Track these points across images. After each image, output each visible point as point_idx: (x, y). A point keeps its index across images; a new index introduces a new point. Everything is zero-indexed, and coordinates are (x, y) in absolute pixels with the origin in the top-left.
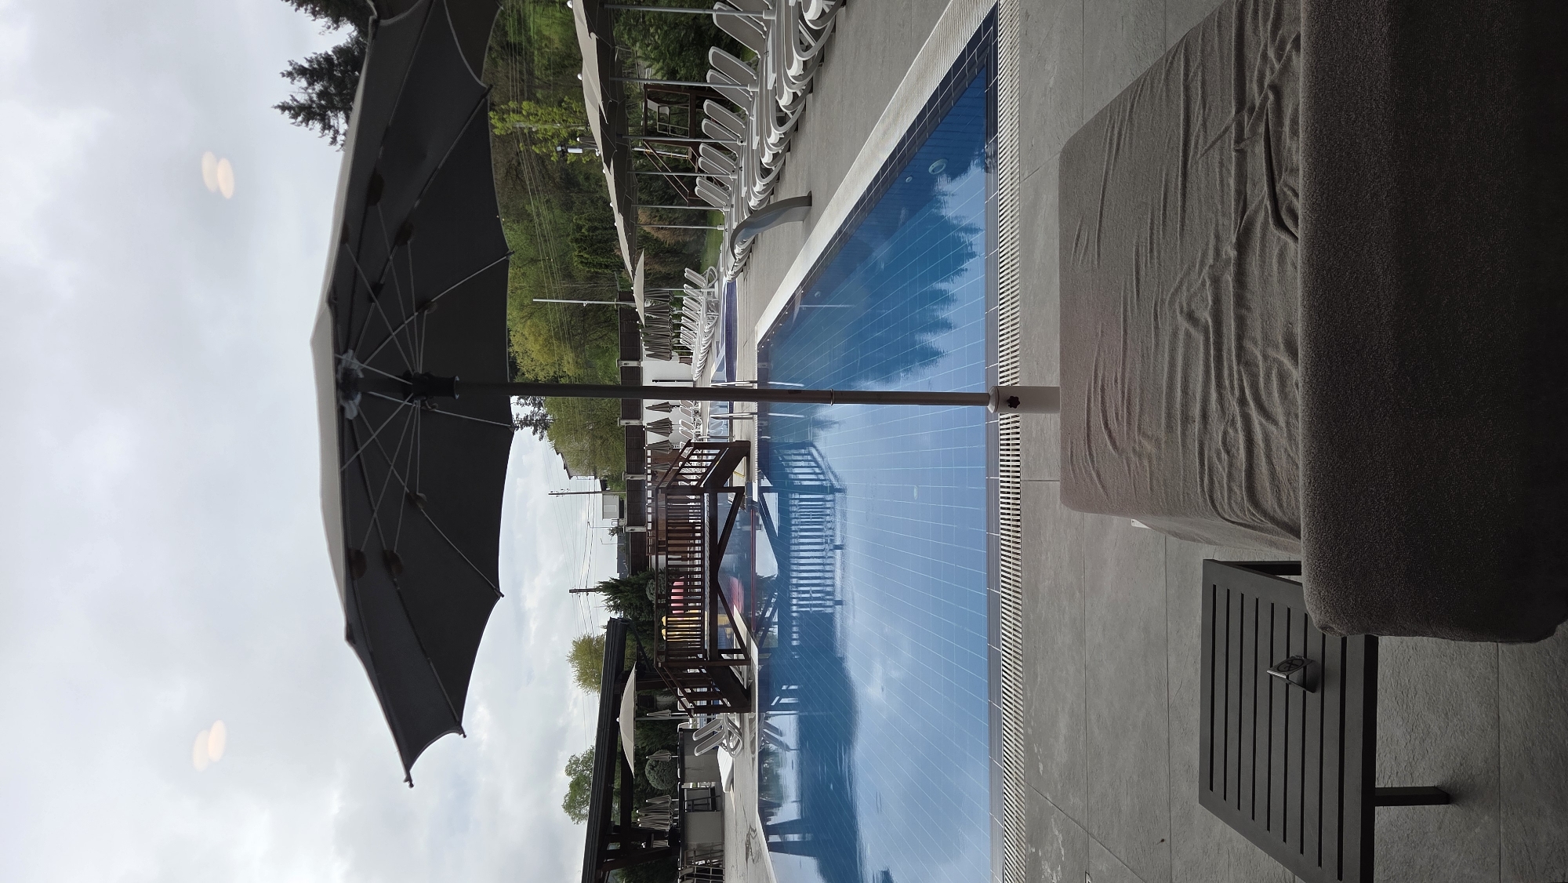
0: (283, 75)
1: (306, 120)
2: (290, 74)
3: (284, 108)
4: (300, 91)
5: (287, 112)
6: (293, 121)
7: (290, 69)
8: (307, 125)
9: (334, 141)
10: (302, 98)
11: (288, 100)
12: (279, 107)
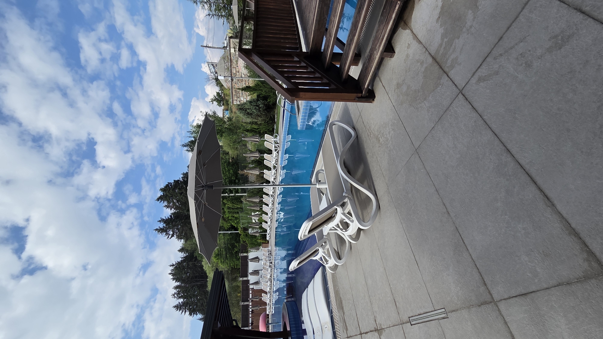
0: (158, 221)
1: (162, 232)
2: (160, 221)
3: (156, 230)
4: (162, 225)
5: (157, 231)
6: (158, 233)
7: (160, 220)
8: (162, 234)
9: (168, 238)
10: (161, 227)
11: (158, 228)
12: (155, 230)
